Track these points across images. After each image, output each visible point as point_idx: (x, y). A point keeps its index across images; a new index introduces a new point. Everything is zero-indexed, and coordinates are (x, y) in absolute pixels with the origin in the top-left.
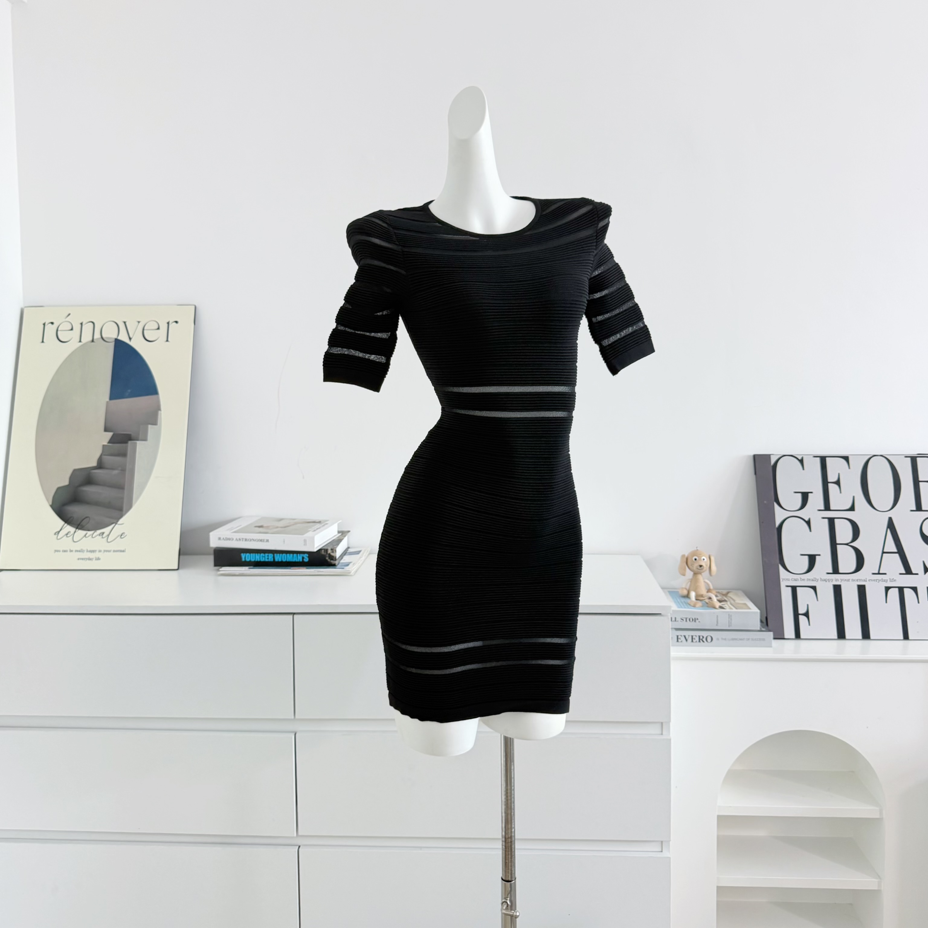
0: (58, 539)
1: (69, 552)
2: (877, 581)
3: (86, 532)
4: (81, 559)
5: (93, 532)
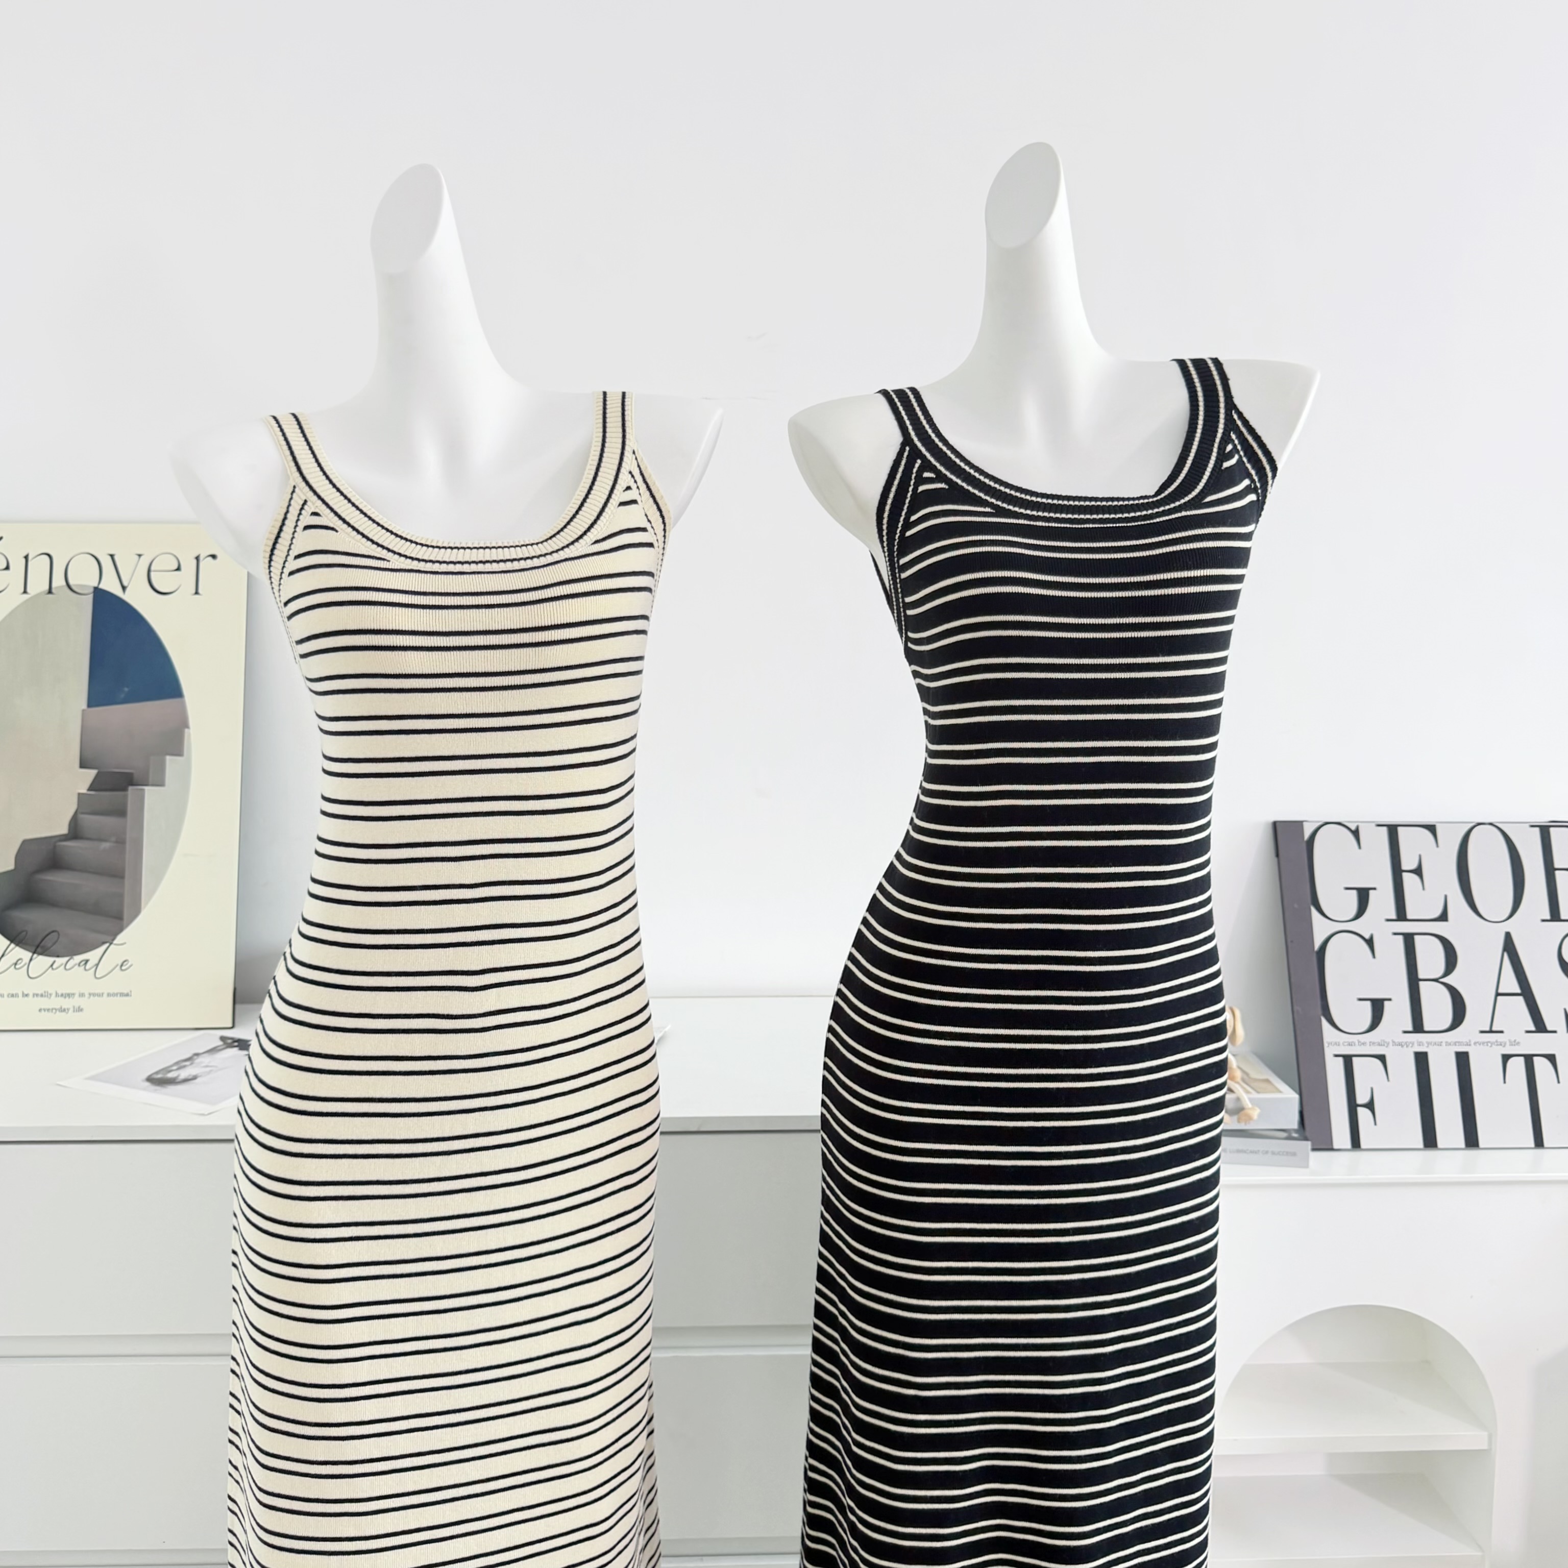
1: (20, 999)
2: (1488, 1045)
3: (51, 960)
4: (44, 1010)
5: (66, 959)
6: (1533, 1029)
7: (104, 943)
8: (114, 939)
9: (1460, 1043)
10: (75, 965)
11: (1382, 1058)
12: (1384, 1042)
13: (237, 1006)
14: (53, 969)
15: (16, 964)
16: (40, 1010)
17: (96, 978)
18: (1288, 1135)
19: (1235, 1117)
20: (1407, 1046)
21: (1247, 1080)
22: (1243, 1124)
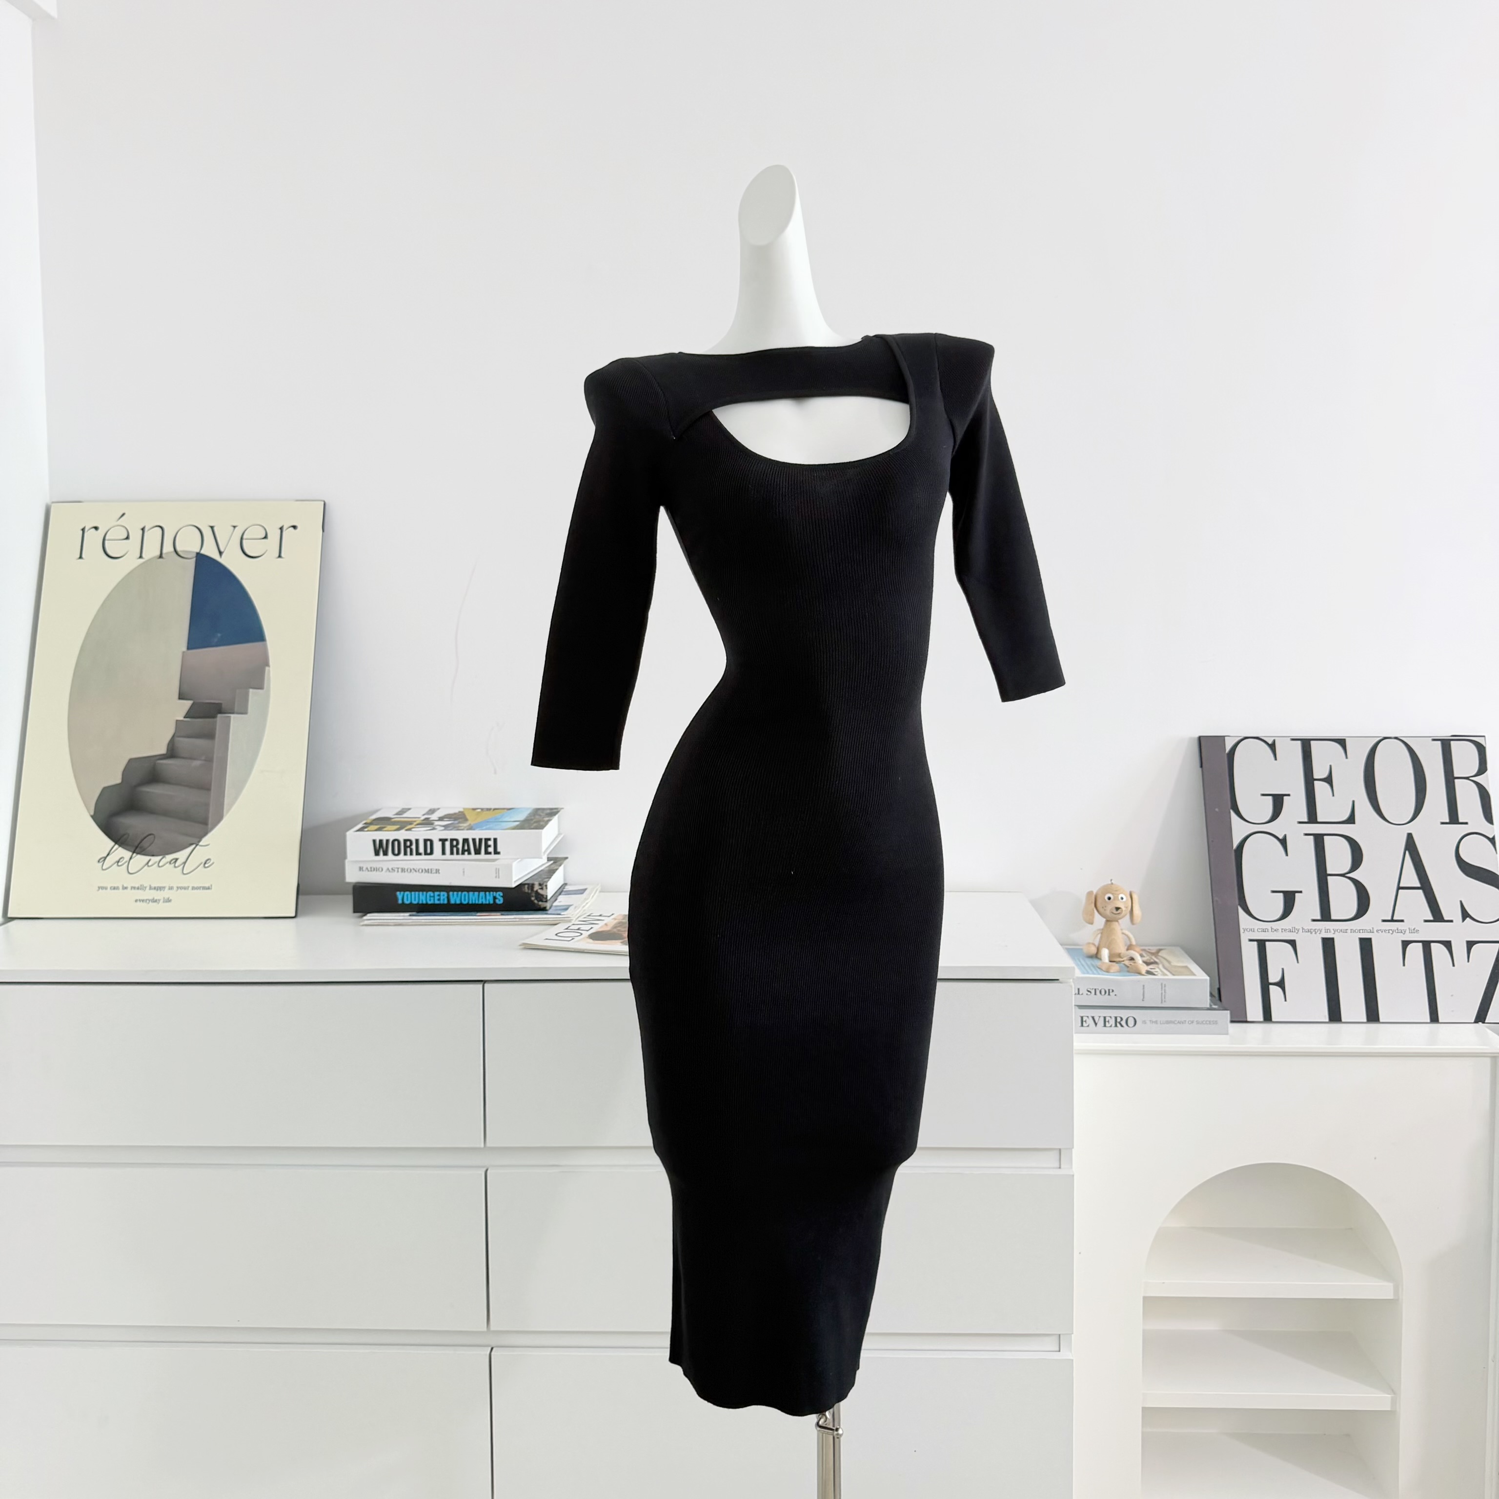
0: (103, 870)
1: (121, 891)
2: (1389, 932)
3: (148, 858)
5: (160, 857)
6: (1432, 918)
7: (190, 844)
8: (199, 841)
9: (1364, 931)
10: (167, 863)
11: (1293, 943)
12: (1294, 928)
13: (300, 897)
14: (148, 866)
15: (118, 862)
16: (136, 901)
17: (183, 873)
20: (1316, 933)
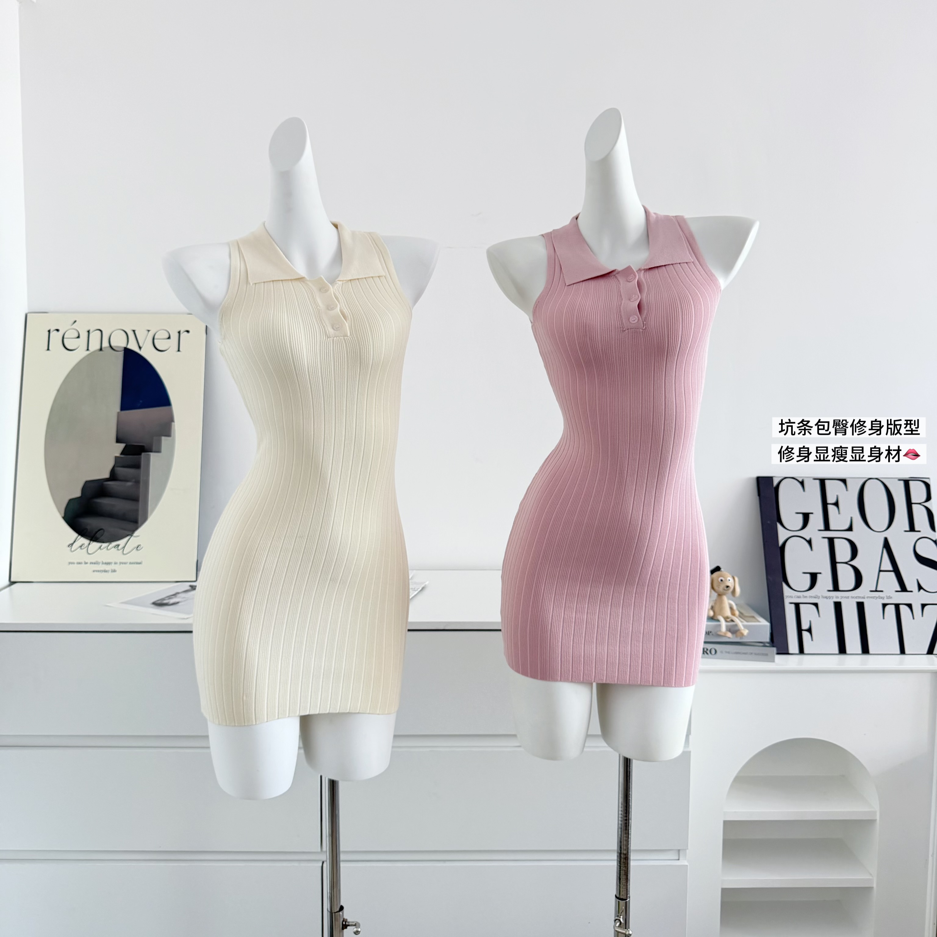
0: (71, 551)
1: (83, 565)
2: (874, 598)
3: (100, 544)
4: (96, 571)
6: (899, 589)
7: (128, 535)
8: (133, 534)
9: (859, 597)
10: (113, 547)
11: (816, 605)
12: (817, 596)
14: (101, 549)
15: (81, 546)
16: (94, 571)
17: (123, 554)
18: (763, 644)
19: (735, 635)
20: (830, 599)
21: (742, 615)
22: (739, 638)
